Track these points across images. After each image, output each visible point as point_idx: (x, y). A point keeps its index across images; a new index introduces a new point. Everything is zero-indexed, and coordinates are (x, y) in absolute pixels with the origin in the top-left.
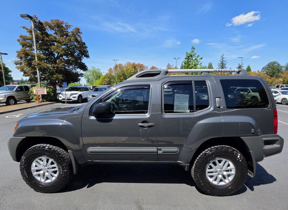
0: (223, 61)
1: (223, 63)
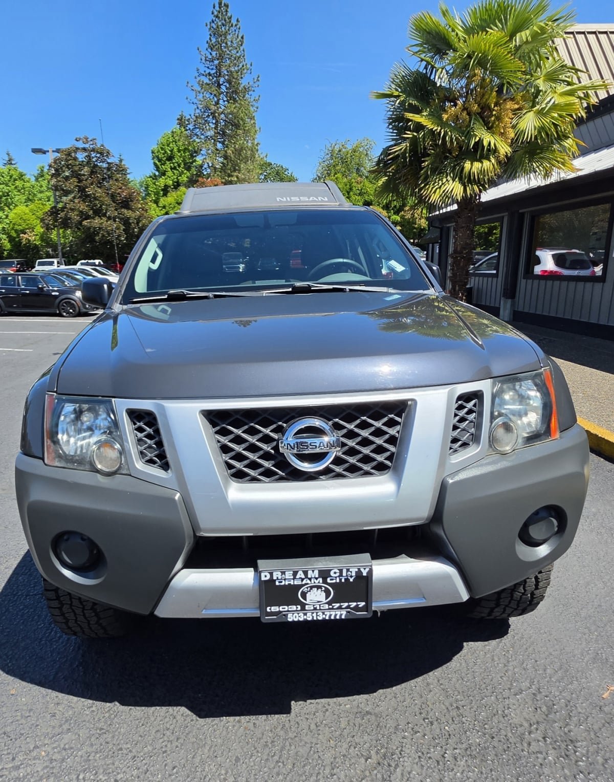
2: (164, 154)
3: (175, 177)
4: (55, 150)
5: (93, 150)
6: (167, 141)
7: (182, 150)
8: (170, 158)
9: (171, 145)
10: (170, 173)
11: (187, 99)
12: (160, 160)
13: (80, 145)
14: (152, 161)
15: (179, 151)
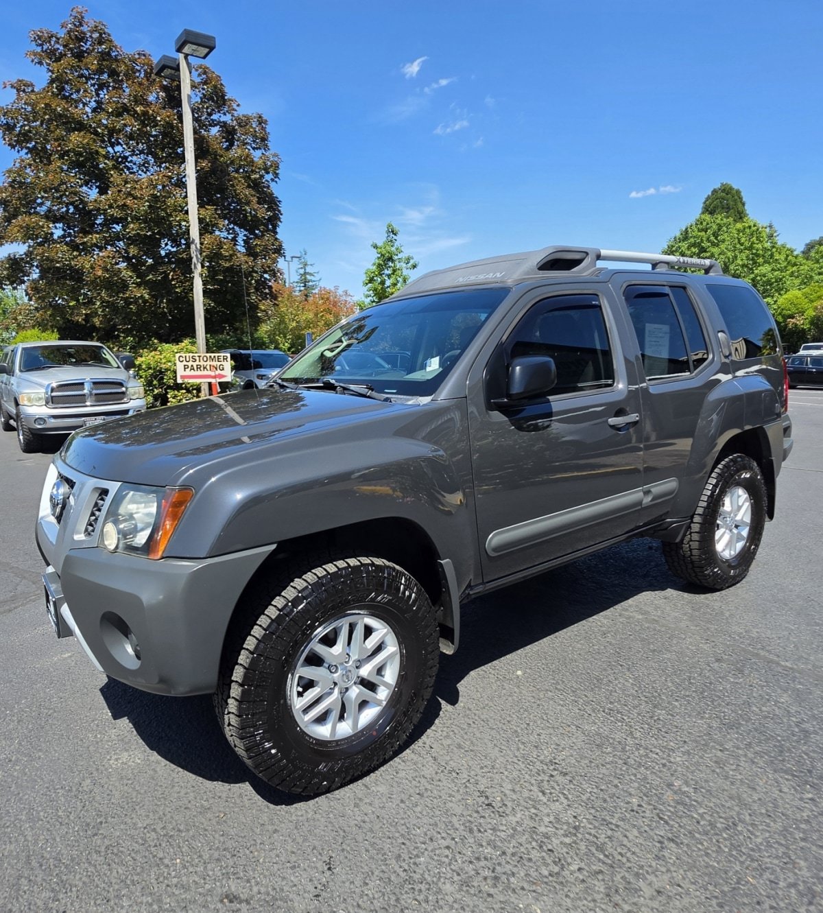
0: (305, 273)
1: (305, 282)
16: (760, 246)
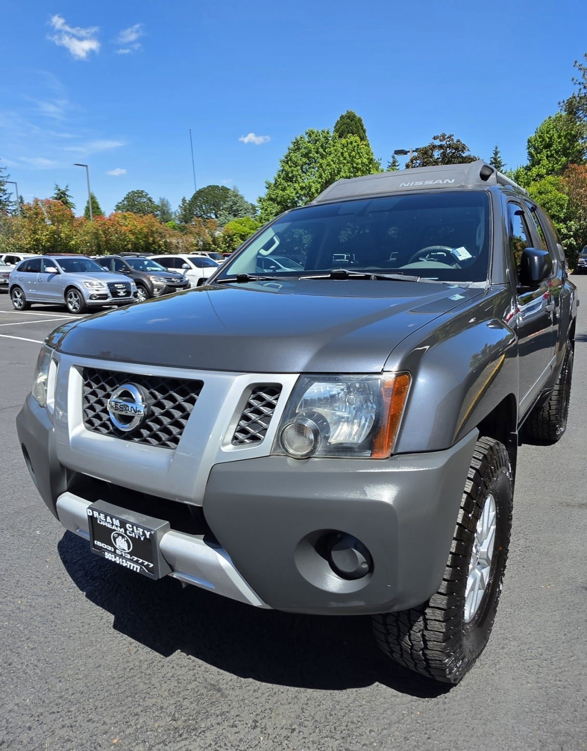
2: (541, 142)
3: (551, 165)
4: (415, 149)
5: (449, 146)
6: (547, 127)
7: (562, 136)
8: (548, 146)
9: (551, 132)
10: (545, 162)
11: (573, 80)
12: (536, 149)
13: (437, 143)
14: (527, 151)
15: (559, 137)
16: (359, 161)
